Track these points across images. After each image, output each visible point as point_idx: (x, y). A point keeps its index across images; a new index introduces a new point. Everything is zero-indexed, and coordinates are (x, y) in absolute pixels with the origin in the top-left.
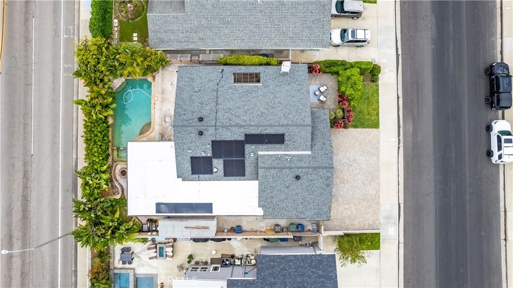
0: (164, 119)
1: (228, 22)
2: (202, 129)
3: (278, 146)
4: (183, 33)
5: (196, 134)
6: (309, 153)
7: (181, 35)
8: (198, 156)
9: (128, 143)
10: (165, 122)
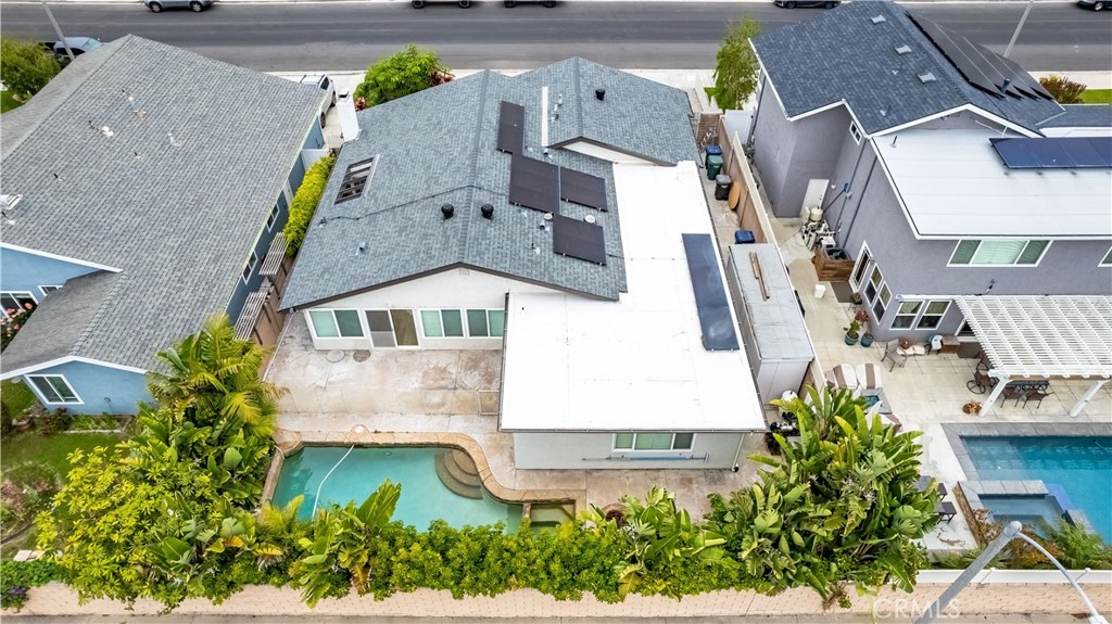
0: (431, 407)
1: (198, 202)
2: (475, 211)
3: (529, 118)
4: (180, 289)
5: (489, 225)
6: (545, 90)
7: (186, 295)
8: (551, 240)
9: (505, 425)
10: (443, 404)
